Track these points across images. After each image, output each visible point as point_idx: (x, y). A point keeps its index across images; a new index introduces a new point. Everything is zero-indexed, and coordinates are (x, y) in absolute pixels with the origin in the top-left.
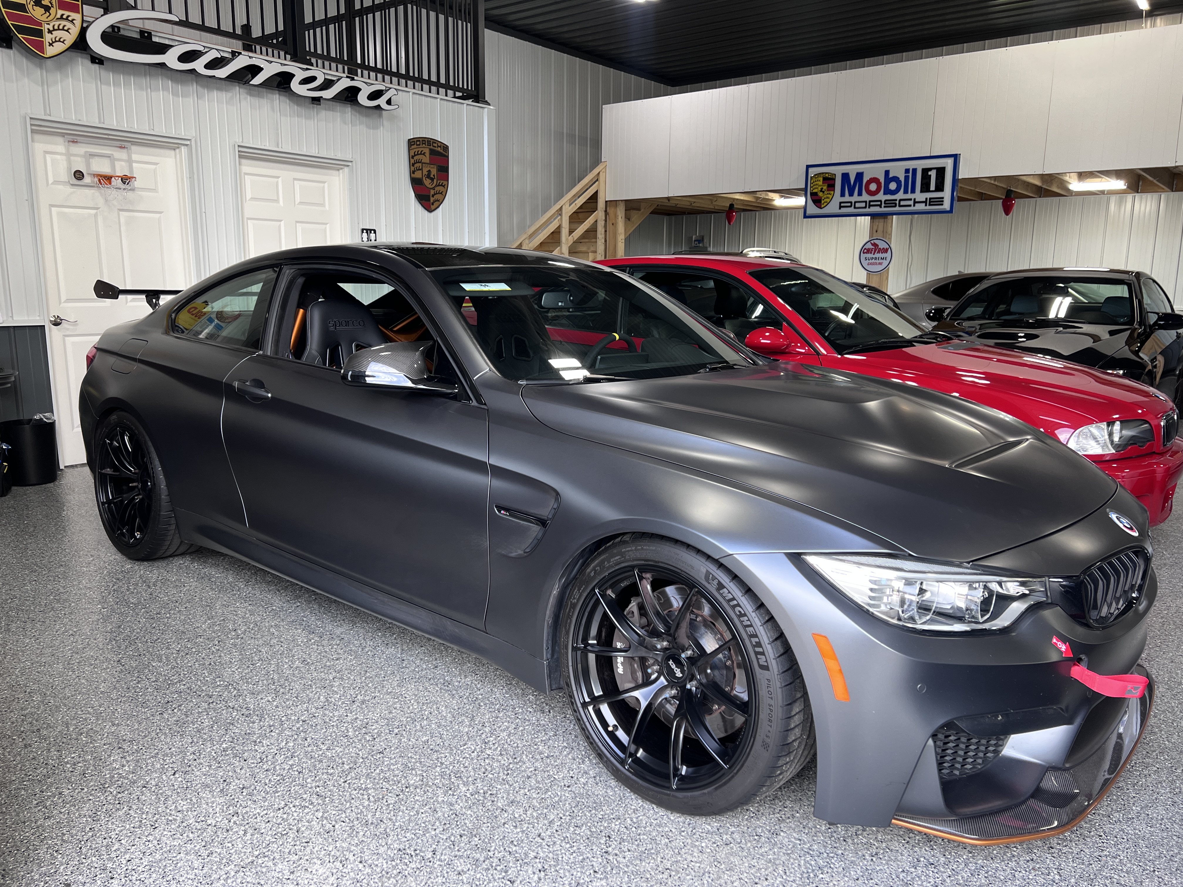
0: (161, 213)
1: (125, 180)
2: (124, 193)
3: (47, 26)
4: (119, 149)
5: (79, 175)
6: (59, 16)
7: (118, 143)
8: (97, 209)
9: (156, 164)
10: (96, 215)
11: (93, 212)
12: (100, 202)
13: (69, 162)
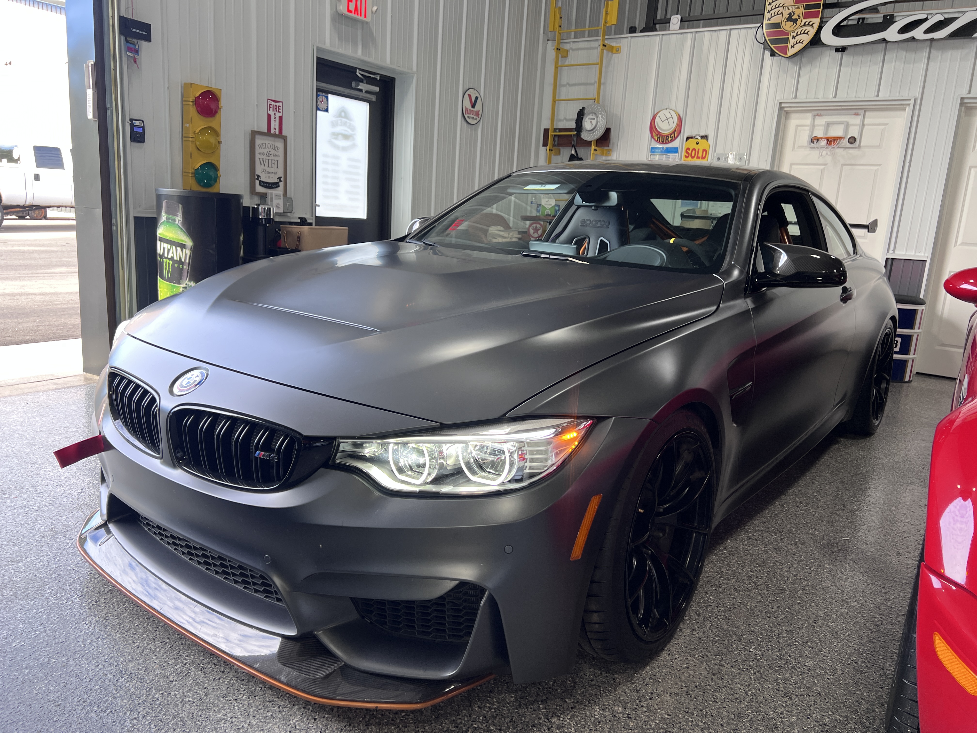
0: (880, 165)
1: (852, 140)
2: (851, 151)
3: (792, 34)
4: (854, 116)
5: (814, 140)
6: (802, 24)
7: (853, 112)
8: (826, 164)
9: (886, 124)
10: (822, 170)
11: (822, 167)
12: (829, 159)
13: (812, 131)
